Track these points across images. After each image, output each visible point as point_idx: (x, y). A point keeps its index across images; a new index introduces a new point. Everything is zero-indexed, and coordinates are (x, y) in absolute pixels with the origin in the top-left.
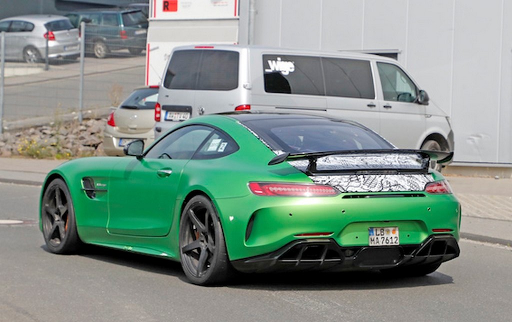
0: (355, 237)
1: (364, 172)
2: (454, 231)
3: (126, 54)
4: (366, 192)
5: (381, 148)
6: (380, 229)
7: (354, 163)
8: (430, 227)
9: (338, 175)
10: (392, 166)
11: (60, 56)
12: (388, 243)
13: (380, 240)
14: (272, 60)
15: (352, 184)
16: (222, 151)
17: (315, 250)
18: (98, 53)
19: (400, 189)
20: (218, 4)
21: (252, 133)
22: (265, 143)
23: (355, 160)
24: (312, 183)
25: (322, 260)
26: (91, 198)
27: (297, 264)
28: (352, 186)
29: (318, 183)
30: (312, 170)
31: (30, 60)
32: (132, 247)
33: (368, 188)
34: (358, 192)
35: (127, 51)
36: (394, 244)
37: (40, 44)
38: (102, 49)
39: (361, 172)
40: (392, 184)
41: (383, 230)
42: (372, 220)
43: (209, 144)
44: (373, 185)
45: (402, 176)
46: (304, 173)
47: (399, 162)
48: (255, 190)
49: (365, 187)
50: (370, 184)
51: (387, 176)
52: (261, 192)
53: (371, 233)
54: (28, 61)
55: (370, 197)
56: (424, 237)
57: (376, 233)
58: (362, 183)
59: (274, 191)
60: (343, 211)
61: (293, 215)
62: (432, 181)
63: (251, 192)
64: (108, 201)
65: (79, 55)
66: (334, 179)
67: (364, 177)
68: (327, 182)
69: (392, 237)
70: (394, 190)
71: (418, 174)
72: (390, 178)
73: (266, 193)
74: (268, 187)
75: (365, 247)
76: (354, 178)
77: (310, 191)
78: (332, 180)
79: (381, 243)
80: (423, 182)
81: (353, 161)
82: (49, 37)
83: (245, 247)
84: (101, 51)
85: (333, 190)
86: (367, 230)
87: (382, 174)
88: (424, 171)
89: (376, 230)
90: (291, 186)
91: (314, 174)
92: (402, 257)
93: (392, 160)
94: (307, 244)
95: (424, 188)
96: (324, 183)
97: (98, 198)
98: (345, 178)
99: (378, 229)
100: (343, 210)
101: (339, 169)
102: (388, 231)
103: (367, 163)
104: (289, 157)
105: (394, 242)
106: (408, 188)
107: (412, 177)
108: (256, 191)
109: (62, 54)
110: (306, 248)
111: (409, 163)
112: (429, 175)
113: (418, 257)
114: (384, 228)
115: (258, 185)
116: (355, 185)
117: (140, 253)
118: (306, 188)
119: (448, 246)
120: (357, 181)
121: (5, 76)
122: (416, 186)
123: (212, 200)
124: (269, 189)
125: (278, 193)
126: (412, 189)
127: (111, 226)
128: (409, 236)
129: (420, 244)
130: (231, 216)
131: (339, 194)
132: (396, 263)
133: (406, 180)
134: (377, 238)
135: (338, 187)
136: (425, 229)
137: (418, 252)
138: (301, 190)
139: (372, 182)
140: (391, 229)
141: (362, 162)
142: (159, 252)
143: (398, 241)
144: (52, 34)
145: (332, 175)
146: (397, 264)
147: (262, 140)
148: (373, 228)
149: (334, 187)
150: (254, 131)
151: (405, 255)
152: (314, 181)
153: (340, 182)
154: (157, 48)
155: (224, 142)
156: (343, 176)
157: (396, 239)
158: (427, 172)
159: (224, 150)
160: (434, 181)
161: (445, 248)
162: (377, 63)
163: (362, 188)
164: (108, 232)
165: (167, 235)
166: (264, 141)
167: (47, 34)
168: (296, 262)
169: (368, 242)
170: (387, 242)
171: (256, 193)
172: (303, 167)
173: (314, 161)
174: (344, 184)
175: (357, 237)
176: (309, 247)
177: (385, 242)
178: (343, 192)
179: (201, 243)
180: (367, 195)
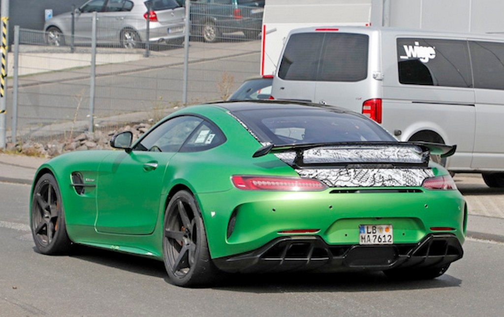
0: (344, 235)
1: (356, 165)
2: (456, 230)
3: (240, 37)
4: (356, 187)
5: (380, 140)
6: (372, 226)
7: (347, 156)
8: (428, 225)
9: (327, 169)
10: (389, 160)
11: (163, 40)
12: (380, 242)
13: (372, 238)
14: (408, 45)
15: (342, 178)
16: (209, 142)
17: (300, 248)
18: (207, 36)
19: (394, 184)
21: (241, 124)
23: (350, 153)
24: (298, 177)
25: (308, 259)
26: (80, 194)
27: (281, 263)
28: (340, 180)
29: (304, 176)
30: (299, 163)
31: (128, 45)
32: (119, 246)
33: (359, 183)
34: (347, 187)
35: (241, 33)
36: (387, 243)
37: (139, 26)
38: (212, 31)
39: (352, 165)
40: (385, 179)
41: (376, 228)
42: (362, 217)
43: (198, 135)
44: (364, 179)
45: (398, 170)
46: (290, 165)
47: (398, 156)
49: (356, 182)
50: (361, 179)
51: (381, 170)
52: (244, 186)
53: (362, 231)
54: (126, 46)
55: (361, 192)
56: (421, 235)
57: (368, 231)
58: (352, 177)
59: (258, 185)
61: (276, 210)
62: (431, 176)
63: (234, 186)
64: (96, 196)
65: (183, 39)
66: (321, 172)
67: (355, 171)
68: (314, 175)
69: (386, 236)
70: (387, 185)
71: (416, 169)
72: (383, 173)
73: (249, 187)
74: (252, 181)
75: (355, 245)
76: (344, 171)
77: (299, 186)
78: (320, 173)
79: (373, 241)
80: (421, 177)
81: (346, 154)
82: (150, 17)
83: (227, 244)
84: (211, 34)
85: (320, 185)
86: (358, 227)
87: (375, 168)
88: (423, 165)
89: (367, 228)
90: (275, 180)
91: (301, 168)
92: (396, 257)
93: (391, 154)
94: (292, 242)
95: (421, 183)
96: (311, 177)
97: (86, 194)
98: (334, 171)
99: (369, 226)
100: (330, 206)
101: (330, 162)
102: (381, 229)
103: (361, 157)
105: (387, 240)
106: (403, 183)
107: (408, 171)
108: (239, 185)
109: (165, 38)
110: (291, 246)
111: (409, 156)
112: (430, 170)
113: (415, 257)
114: (376, 225)
115: (241, 178)
116: (344, 180)
117: (128, 252)
118: (294, 182)
119: (450, 246)
120: (347, 175)
121: (97, 63)
122: (412, 181)
123: (194, 194)
125: (263, 187)
126: (407, 184)
127: (98, 225)
128: (404, 234)
129: (417, 244)
130: (213, 211)
131: (327, 188)
132: (390, 264)
133: (402, 175)
134: (369, 236)
135: (326, 181)
136: (422, 227)
137: (415, 251)
139: (363, 177)
140: (384, 227)
141: (357, 155)
142: (144, 251)
143: (391, 240)
144: (155, 14)
145: (320, 169)
146: (392, 265)
147: (251, 131)
148: (364, 225)
149: (322, 181)
150: (243, 122)
151: (399, 255)
152: (300, 175)
153: (328, 176)
154: (275, 30)
155: (212, 133)
156: (332, 170)
157: (390, 237)
158: (427, 166)
159: (212, 141)
160: (434, 176)
161: (445, 248)
163: (352, 182)
164: (96, 230)
165: (152, 233)
166: (253, 133)
167: (148, 13)
168: (281, 260)
169: (359, 240)
170: (380, 240)
171: (239, 187)
172: (291, 159)
173: (301, 153)
174: (333, 178)
175: (346, 235)
176: (294, 244)
177: (377, 240)
178: (331, 187)
179: (184, 238)
180: (357, 190)
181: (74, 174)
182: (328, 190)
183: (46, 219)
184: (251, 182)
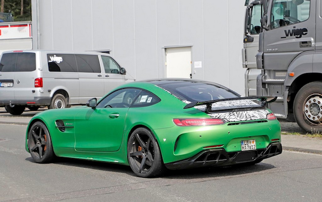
1: (235, 110)
2: (280, 140)
4: (239, 121)
8: (271, 138)
13: (247, 147)
14: (51, 56)
15: (231, 117)
16: (150, 102)
17: (213, 155)
19: (255, 119)
20: (21, 31)
22: (176, 96)
25: (217, 160)
26: (62, 131)
29: (213, 117)
30: (209, 110)
32: (92, 158)
33: (240, 119)
34: (235, 122)
36: (254, 149)
39: (233, 110)
40: (251, 116)
41: (248, 142)
43: (140, 98)
44: (242, 117)
45: (255, 111)
46: (204, 112)
47: (248, 103)
48: (178, 123)
49: (238, 118)
50: (240, 117)
51: (248, 112)
52: (181, 124)
53: (242, 144)
55: (241, 124)
56: (267, 144)
57: (245, 144)
58: (236, 116)
59: (189, 123)
60: (229, 133)
61: (202, 136)
62: (268, 113)
63: (175, 125)
64: (75, 133)
67: (236, 113)
69: (253, 146)
70: (253, 119)
72: (249, 113)
73: (184, 125)
75: (239, 152)
76: (231, 113)
78: (221, 115)
79: (247, 149)
80: (265, 114)
81: (226, 104)
83: (174, 155)
85: (222, 121)
86: (240, 142)
87: (245, 111)
89: (245, 142)
91: (210, 113)
92: (256, 156)
93: (244, 103)
95: (266, 117)
96: (217, 117)
97: (67, 131)
98: (227, 114)
102: (250, 142)
104: (198, 104)
105: (253, 148)
106: (259, 118)
107: (259, 111)
110: (210, 154)
113: (264, 155)
114: (248, 140)
115: (179, 121)
116: (233, 118)
117: (99, 161)
119: (278, 148)
120: (233, 115)
122: (262, 116)
123: (151, 130)
124: (186, 123)
125: (191, 124)
126: (261, 118)
127: (77, 147)
128: (260, 144)
129: (266, 148)
130: (164, 138)
131: (226, 123)
133: (257, 113)
134: (245, 146)
135: (225, 119)
136: (268, 140)
137: (265, 152)
138: (200, 122)
140: (252, 141)
141: (230, 104)
142: (112, 160)
143: (255, 147)
145: (220, 113)
146: (255, 160)
148: (243, 141)
149: (222, 119)
150: (167, 90)
151: (258, 155)
152: (211, 117)
153: (225, 116)
155: (149, 97)
156: (226, 113)
161: (276, 149)
162: (101, 56)
164: (76, 150)
165: (118, 150)
166: (175, 95)
168: (204, 162)
169: (241, 149)
171: (178, 125)
172: (204, 109)
173: (210, 105)
174: (227, 117)
175: (235, 147)
176: (211, 153)
177: (249, 148)
178: (227, 122)
179: (142, 153)
180: (239, 123)
181: (57, 121)
182: (226, 124)
183: (38, 145)
184: (185, 122)
